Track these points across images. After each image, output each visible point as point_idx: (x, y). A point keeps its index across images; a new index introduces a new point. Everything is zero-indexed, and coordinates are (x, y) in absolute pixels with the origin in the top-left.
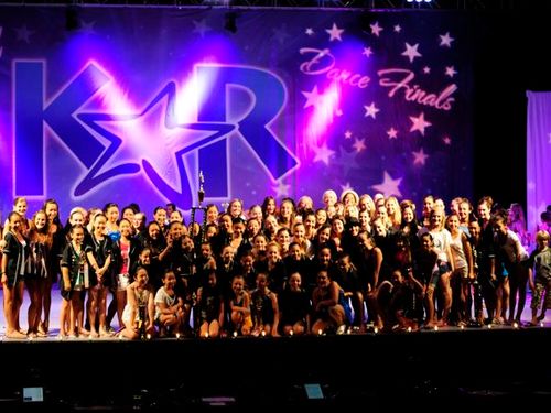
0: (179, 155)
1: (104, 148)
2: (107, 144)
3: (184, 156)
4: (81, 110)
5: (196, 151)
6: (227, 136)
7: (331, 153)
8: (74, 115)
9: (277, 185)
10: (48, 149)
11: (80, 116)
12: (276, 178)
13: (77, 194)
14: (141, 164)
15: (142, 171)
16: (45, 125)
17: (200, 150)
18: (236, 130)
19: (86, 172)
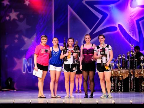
0: (138, 21)
1: (99, 19)
2: (100, 16)
3: (140, 22)
8: (84, 2)
10: (70, 19)
14: (117, 26)
15: (118, 30)
16: (69, 7)
19: (89, 31)
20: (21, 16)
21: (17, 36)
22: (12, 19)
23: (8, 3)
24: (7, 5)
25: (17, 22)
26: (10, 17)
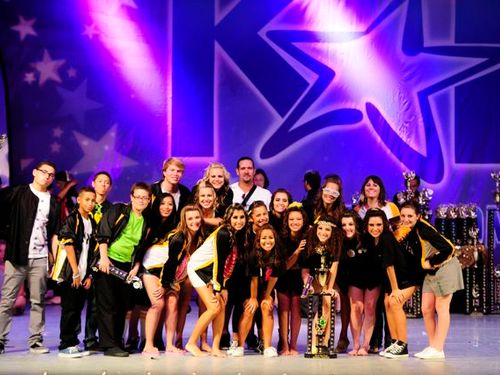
0: (423, 96)
1: (308, 84)
2: (311, 78)
3: (431, 98)
4: (272, 26)
5: (451, 89)
8: (262, 33)
10: (222, 84)
11: (270, 34)
13: (264, 155)
14: (363, 110)
15: (366, 120)
16: (218, 47)
17: (456, 88)
19: (279, 121)
20: (72, 73)
21: (58, 132)
22: (43, 79)
23: (32, 32)
24: (28, 37)
25: (60, 90)
26: (37, 75)
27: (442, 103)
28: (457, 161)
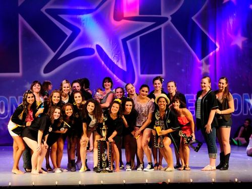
0: (124, 41)
1: (67, 36)
2: (68, 33)
3: (128, 42)
4: (48, 6)
5: (138, 38)
6: (162, 26)
7: (244, 39)
8: (43, 10)
9: (201, 65)
10: (23, 36)
11: (47, 11)
12: (200, 59)
13: (45, 72)
14: (95, 48)
15: (96, 53)
16: (20, 18)
17: (140, 37)
18: (169, 21)
19: (52, 54)
27: (134, 45)
28: (142, 73)
